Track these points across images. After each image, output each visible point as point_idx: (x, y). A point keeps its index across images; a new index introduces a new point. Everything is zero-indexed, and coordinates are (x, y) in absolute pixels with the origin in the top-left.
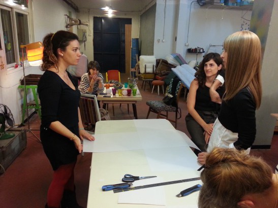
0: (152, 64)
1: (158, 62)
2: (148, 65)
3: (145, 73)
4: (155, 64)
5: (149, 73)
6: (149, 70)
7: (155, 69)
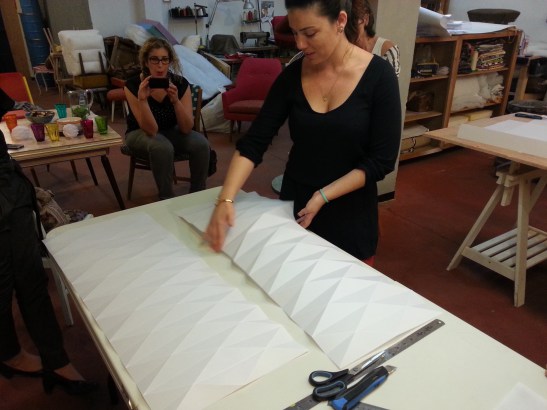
0: (96, 51)
1: (109, 43)
2: (86, 54)
3: (83, 74)
4: (103, 50)
5: (92, 74)
6: (92, 66)
7: (105, 62)
